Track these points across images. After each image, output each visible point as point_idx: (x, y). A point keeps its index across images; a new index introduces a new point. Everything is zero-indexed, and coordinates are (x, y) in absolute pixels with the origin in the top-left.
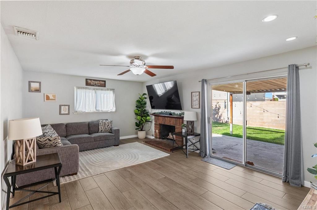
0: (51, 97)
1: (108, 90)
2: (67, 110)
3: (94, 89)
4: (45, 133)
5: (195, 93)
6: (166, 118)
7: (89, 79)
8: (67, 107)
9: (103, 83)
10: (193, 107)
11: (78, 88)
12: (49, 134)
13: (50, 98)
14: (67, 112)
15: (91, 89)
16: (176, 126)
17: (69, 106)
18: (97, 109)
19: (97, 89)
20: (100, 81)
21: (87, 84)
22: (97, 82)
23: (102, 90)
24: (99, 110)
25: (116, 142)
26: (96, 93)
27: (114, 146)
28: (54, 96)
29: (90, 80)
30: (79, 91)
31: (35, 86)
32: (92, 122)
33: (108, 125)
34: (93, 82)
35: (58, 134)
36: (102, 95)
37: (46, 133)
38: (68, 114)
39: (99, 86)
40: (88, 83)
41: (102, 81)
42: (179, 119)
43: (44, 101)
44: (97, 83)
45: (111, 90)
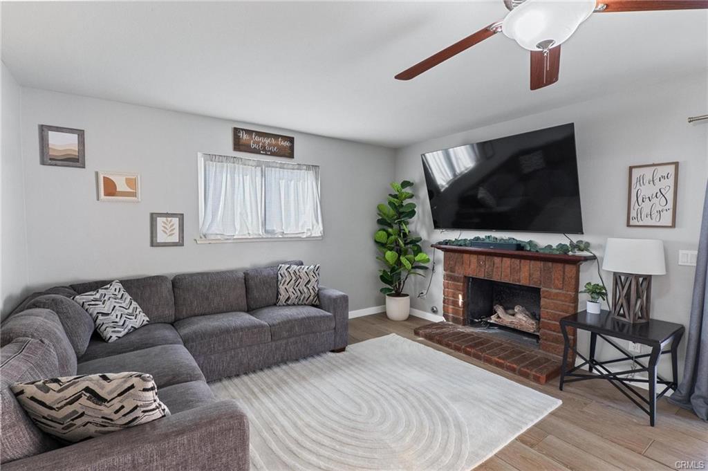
0: (121, 186)
1: (299, 167)
2: (177, 231)
3: (259, 164)
4: (100, 317)
5: (654, 168)
6: (497, 260)
7: (242, 130)
8: (176, 221)
9: (287, 144)
10: (632, 223)
11: (211, 157)
12: (113, 317)
13: (119, 189)
14: (176, 239)
15: (251, 163)
16: (543, 289)
17: (181, 217)
18: (268, 228)
19: (268, 165)
20: (276, 137)
21: (239, 145)
22: (267, 141)
23: (282, 167)
24: (273, 232)
25: (338, 339)
26: (263, 175)
27: (333, 351)
28: (131, 182)
29: (249, 132)
30: (213, 166)
31: (61, 143)
32: (257, 270)
33: (309, 281)
34: (257, 139)
35: (147, 314)
36: (283, 183)
37: (104, 314)
38: (180, 244)
39: (273, 154)
40: (242, 142)
41: (285, 138)
42: (560, 266)
43: (98, 200)
44: (270, 145)
45: (309, 167)
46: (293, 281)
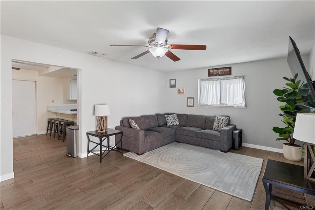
0: (181, 91)
1: (235, 78)
2: (192, 103)
3: (218, 79)
4: (167, 120)
7: (211, 69)
8: (192, 99)
9: (228, 70)
11: (202, 80)
12: (169, 121)
13: (181, 92)
14: (192, 105)
15: (215, 79)
17: (193, 98)
18: (221, 102)
19: (221, 79)
20: (223, 68)
21: (210, 75)
22: (220, 71)
23: (227, 79)
26: (220, 83)
27: (222, 151)
28: (183, 90)
29: (213, 69)
30: (203, 83)
32: (210, 117)
33: (222, 123)
34: (216, 71)
35: (179, 122)
36: (228, 86)
37: (168, 120)
38: (193, 106)
39: (222, 75)
40: (211, 73)
41: (227, 68)
43: (177, 94)
44: (221, 72)
45: (240, 77)
46: (217, 122)
